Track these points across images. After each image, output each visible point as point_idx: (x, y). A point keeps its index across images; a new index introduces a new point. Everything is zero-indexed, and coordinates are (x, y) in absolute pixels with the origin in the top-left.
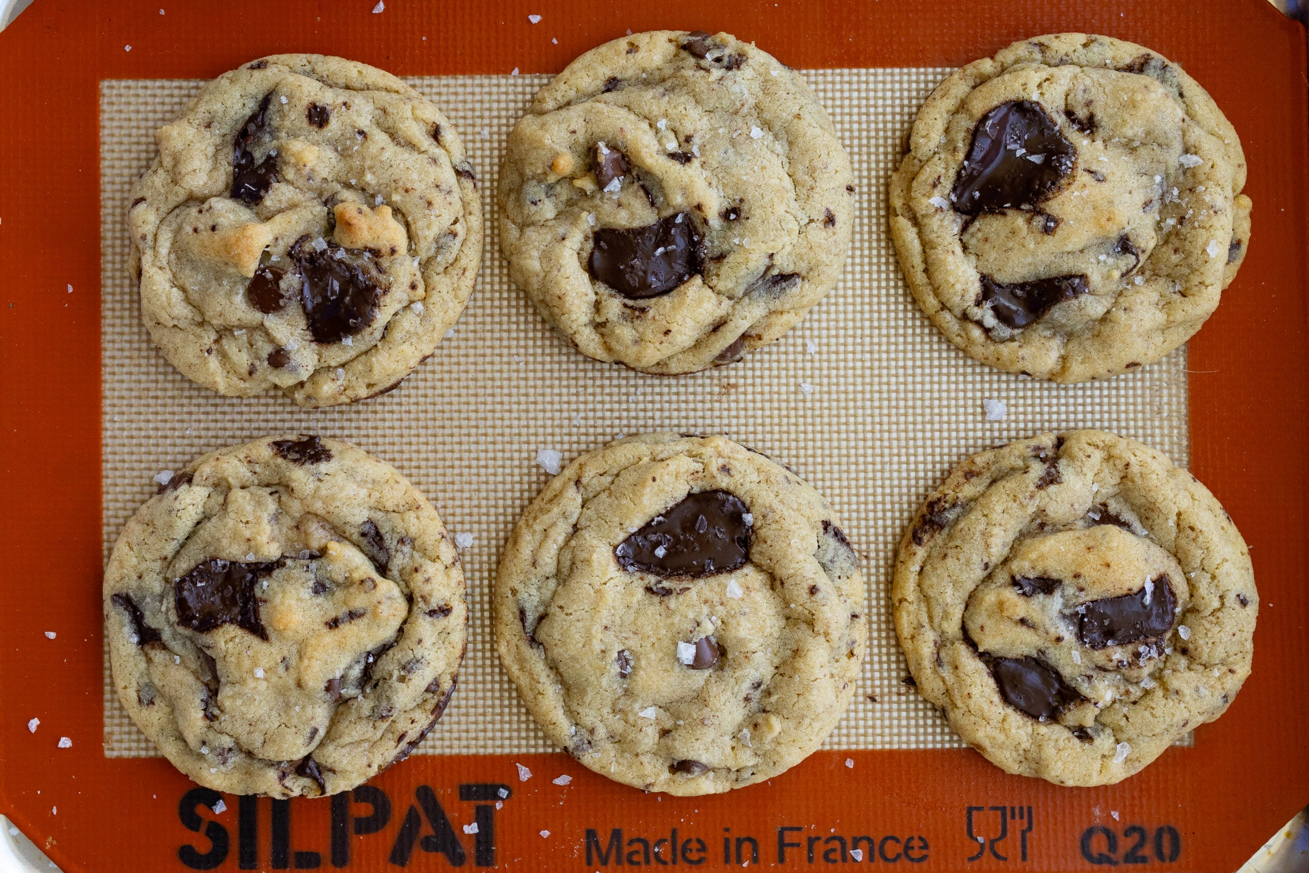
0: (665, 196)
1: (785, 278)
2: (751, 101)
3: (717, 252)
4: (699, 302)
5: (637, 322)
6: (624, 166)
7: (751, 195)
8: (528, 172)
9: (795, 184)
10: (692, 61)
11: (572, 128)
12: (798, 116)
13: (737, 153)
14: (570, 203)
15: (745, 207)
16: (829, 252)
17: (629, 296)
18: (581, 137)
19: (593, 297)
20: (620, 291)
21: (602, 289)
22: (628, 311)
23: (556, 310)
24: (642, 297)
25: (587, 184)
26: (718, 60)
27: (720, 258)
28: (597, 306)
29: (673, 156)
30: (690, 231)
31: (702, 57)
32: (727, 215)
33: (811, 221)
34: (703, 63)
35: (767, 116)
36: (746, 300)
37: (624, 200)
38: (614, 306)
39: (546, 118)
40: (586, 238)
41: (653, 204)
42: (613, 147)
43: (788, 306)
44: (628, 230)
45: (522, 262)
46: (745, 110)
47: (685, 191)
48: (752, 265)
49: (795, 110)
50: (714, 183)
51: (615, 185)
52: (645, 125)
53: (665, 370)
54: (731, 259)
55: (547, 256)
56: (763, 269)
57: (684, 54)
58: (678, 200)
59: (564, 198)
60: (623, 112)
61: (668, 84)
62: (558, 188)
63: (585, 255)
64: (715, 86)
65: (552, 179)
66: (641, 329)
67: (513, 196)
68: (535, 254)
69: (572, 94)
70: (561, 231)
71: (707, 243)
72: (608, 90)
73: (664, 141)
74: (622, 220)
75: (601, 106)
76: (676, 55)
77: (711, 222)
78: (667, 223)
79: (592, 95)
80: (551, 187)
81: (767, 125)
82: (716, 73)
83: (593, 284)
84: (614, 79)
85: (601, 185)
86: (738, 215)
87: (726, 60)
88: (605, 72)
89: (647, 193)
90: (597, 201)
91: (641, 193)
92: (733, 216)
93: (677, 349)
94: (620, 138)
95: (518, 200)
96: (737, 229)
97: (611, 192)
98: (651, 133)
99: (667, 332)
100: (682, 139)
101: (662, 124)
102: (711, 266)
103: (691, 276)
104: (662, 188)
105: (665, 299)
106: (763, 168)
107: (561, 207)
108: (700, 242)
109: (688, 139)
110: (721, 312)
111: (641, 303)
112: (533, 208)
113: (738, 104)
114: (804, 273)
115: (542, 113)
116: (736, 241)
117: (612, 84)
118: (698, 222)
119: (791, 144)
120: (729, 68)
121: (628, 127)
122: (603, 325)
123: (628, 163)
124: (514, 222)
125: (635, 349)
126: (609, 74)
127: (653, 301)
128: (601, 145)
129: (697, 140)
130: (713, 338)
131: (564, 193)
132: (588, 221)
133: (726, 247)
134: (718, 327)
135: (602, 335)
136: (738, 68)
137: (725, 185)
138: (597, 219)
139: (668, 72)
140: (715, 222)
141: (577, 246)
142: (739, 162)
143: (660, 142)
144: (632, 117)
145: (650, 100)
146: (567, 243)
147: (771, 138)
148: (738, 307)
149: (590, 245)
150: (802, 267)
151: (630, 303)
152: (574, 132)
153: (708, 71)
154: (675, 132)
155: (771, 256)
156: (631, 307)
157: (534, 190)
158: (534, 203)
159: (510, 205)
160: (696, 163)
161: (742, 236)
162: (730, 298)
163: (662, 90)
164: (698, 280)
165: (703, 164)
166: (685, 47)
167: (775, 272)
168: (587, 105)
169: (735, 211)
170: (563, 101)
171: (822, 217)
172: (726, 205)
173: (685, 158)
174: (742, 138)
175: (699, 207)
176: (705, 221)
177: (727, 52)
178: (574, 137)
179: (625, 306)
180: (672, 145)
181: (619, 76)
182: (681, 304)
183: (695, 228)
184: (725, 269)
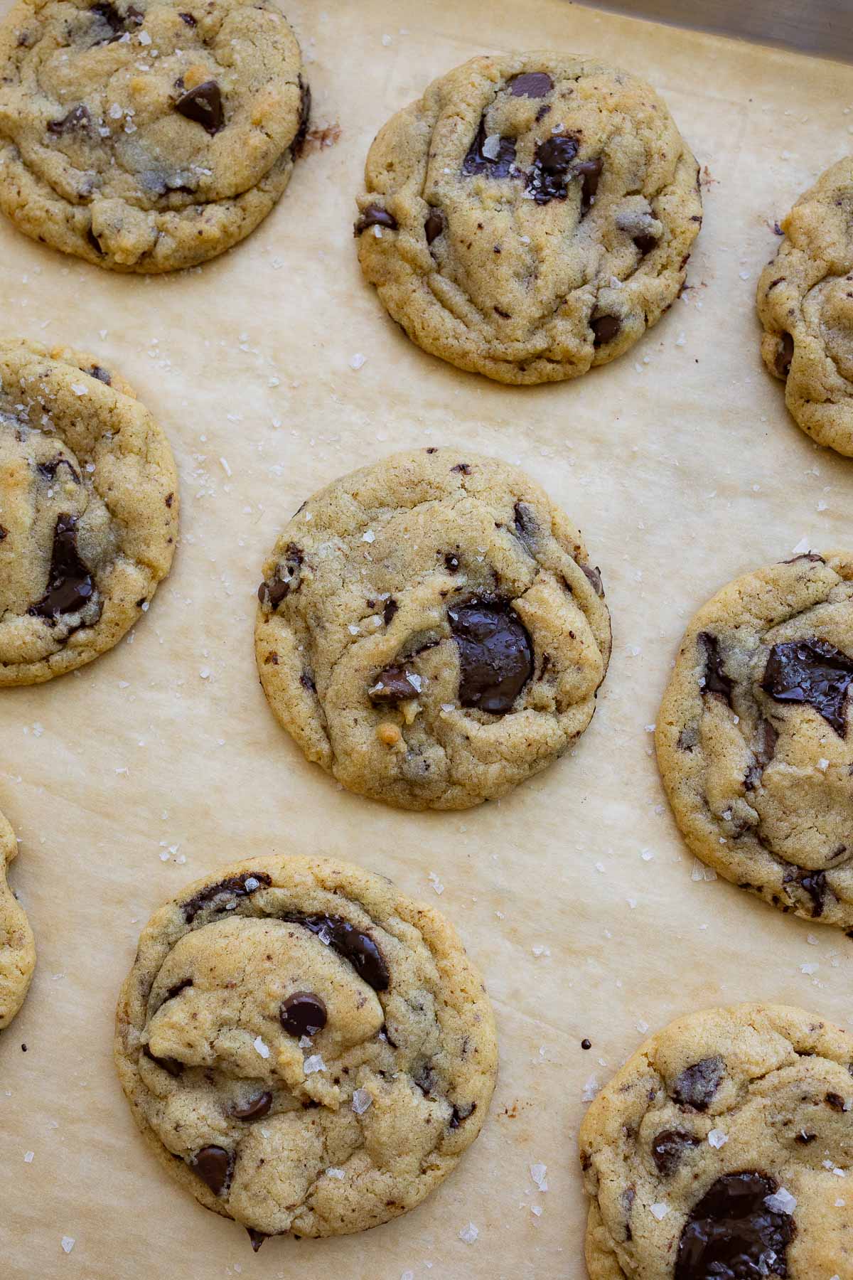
0: (429, 629)
1: (519, 517)
2: (337, 540)
3: (491, 580)
4: (542, 602)
5: (559, 667)
6: (395, 671)
7: (434, 542)
8: (394, 771)
9: (424, 500)
10: (290, 598)
11: (352, 723)
12: (355, 495)
13: (389, 556)
14: (430, 731)
15: (445, 549)
16: (495, 473)
17: (530, 676)
18: (361, 714)
19: (530, 712)
20: (525, 684)
21: (520, 702)
22: (546, 676)
23: (542, 750)
24: (532, 661)
25: (412, 710)
26: (291, 571)
27: (497, 577)
28: (540, 708)
29: (388, 620)
30: (468, 607)
31: (287, 586)
32: (452, 569)
33: (463, 486)
34: (294, 585)
35: (352, 526)
36: (539, 556)
37: (431, 673)
38: (543, 690)
39: (338, 750)
40: (468, 715)
41: (437, 643)
42: (376, 680)
43: (548, 518)
44: (463, 671)
45: (490, 783)
46: (344, 547)
47: (425, 608)
48: (506, 545)
49: (348, 497)
50: (419, 579)
51: (414, 680)
52: (354, 648)
53: (607, 646)
54: (499, 566)
55: (485, 757)
56: (510, 536)
57: (282, 606)
58: (436, 615)
59: (423, 737)
60: (337, 669)
61: (312, 622)
62: (412, 742)
63: (485, 717)
64: (318, 573)
65: (403, 747)
66: (567, 663)
67: (417, 791)
68: (481, 768)
69: (315, 724)
70: (459, 740)
71: (480, 590)
72: (314, 686)
73: (372, 628)
74: (451, 676)
75: (330, 693)
76: (283, 615)
77: (460, 584)
78: (459, 631)
79: (318, 703)
80: (411, 750)
81: (362, 527)
82: (306, 572)
83: (516, 711)
84: (302, 679)
85: (414, 695)
86: (454, 556)
87: (291, 563)
88: (295, 688)
89: (426, 648)
90: (430, 700)
91: (424, 654)
92: (455, 562)
93: (588, 628)
94: (366, 673)
95: (422, 786)
96: (469, 558)
97: (421, 686)
98: (362, 641)
99: (572, 635)
100: (369, 611)
101: (354, 630)
102: (504, 587)
103: (513, 610)
104: (421, 632)
105: (538, 636)
106: (406, 529)
107: (432, 740)
108: (479, 598)
109: (371, 604)
110: (552, 581)
111: (538, 663)
112: (433, 768)
113: (338, 553)
114: (515, 499)
115: (333, 756)
116: (480, 559)
117: (308, 682)
118: (458, 599)
119: (382, 505)
120: (301, 560)
121: (355, 663)
122: (558, 703)
123: (392, 667)
124: (445, 792)
125: (587, 670)
126: (297, 684)
127: (537, 650)
128: (371, 691)
129: (373, 596)
130: (578, 591)
131: (420, 736)
132: (450, 712)
133: (486, 571)
134: (567, 586)
135: (569, 705)
136: (301, 551)
137: (422, 569)
138: (448, 702)
139: (300, 624)
140: (459, 580)
141: (476, 725)
142: (399, 554)
143: (371, 633)
144: (344, 660)
145: (330, 641)
146: (472, 734)
147: (374, 524)
148: (546, 566)
149: (475, 712)
150: (510, 500)
151: (537, 673)
152: (356, 720)
153: (302, 581)
154: (362, 618)
155: (498, 525)
156: (543, 672)
157: (414, 766)
158: (428, 766)
159: (426, 794)
160: (397, 596)
161: (477, 553)
162: (537, 572)
163: (318, 630)
164: (519, 603)
165: (398, 589)
166: (275, 606)
167: (513, 525)
168: (328, 707)
169: (448, 560)
170: (321, 733)
171: (460, 476)
172: (442, 569)
173: (391, 609)
174: (374, 551)
175: (444, 594)
176: (458, 589)
177: (283, 562)
178: (360, 720)
179: (540, 679)
180: (377, 620)
181: (300, 674)
182: (543, 620)
183: (463, 602)
184: (509, 573)
